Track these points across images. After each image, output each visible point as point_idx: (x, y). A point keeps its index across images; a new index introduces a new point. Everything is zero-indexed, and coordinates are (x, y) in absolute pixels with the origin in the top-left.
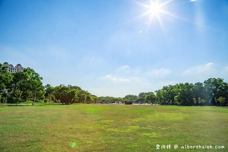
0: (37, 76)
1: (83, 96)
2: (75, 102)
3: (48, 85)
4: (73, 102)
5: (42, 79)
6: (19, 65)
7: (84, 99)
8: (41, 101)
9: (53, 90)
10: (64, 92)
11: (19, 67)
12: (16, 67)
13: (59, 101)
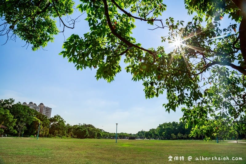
0: (62, 120)
1: (95, 133)
2: (88, 138)
3: (68, 124)
4: (85, 138)
5: (65, 122)
6: (42, 104)
7: (95, 135)
8: (64, 136)
9: (71, 128)
10: (80, 130)
11: (42, 106)
12: (39, 105)
13: (76, 136)
